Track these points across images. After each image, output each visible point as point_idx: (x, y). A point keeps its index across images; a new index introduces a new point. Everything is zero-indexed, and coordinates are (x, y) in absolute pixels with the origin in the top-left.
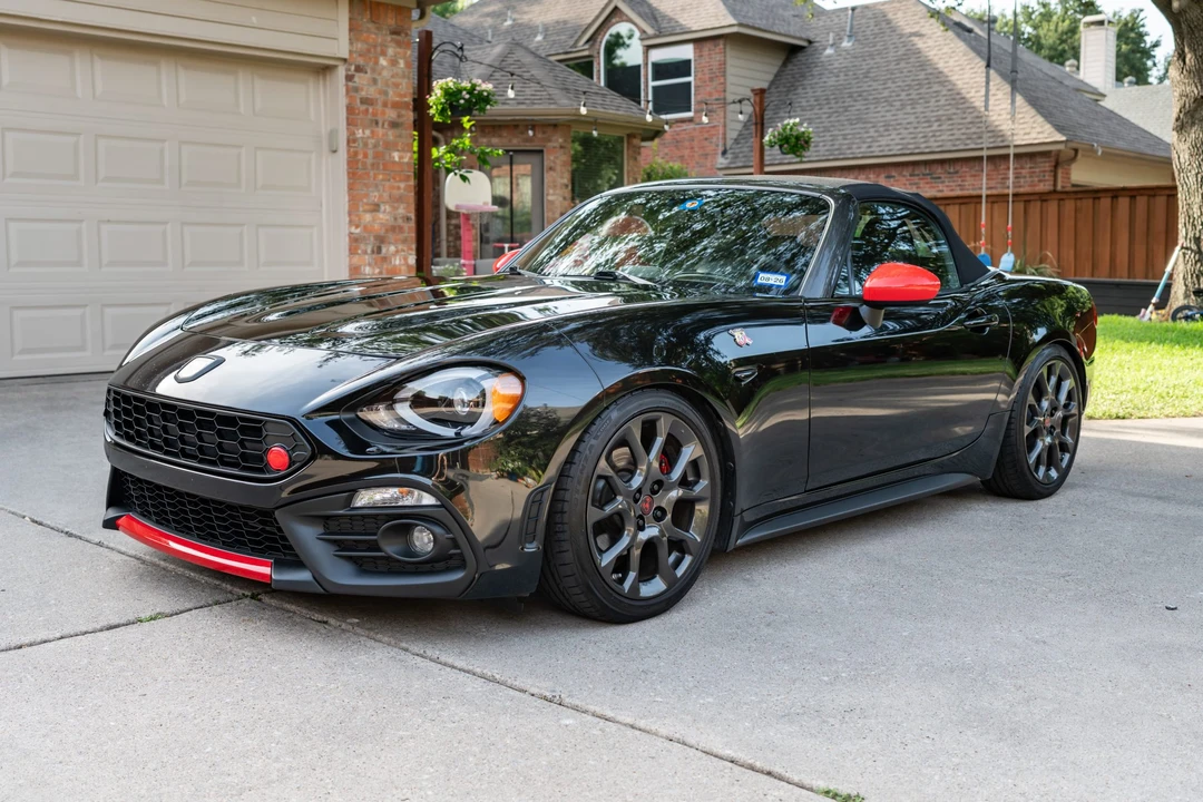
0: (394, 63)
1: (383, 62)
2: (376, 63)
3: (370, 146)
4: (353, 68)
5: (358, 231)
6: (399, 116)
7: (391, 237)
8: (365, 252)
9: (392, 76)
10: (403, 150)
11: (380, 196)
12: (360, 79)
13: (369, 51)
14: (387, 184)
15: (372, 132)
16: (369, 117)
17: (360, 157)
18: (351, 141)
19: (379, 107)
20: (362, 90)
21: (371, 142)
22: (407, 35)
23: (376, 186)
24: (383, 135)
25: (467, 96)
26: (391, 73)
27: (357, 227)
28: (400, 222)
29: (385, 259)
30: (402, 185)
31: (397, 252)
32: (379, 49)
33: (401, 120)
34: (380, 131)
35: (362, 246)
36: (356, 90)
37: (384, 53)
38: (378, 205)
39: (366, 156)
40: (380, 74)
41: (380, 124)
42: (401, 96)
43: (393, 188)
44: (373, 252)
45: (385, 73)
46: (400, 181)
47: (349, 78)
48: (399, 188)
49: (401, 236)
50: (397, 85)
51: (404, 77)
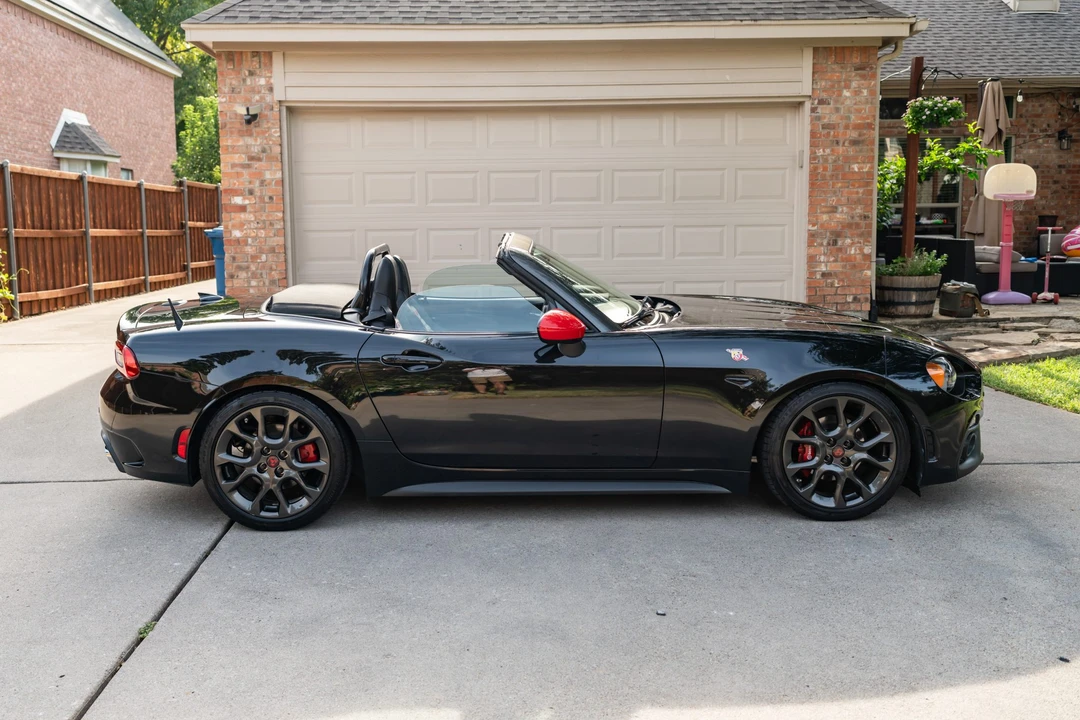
0: (857, 92)
1: (846, 93)
2: (840, 95)
3: (830, 161)
4: (816, 102)
5: (815, 228)
6: (860, 135)
7: (848, 232)
8: (822, 245)
9: (855, 104)
10: (864, 163)
11: (839, 200)
12: (821, 110)
13: (833, 86)
14: (846, 190)
15: (832, 150)
16: (831, 138)
17: (820, 170)
18: (813, 157)
19: (841, 130)
20: (825, 118)
21: (831, 159)
22: (872, 68)
23: (835, 192)
24: (843, 152)
25: (928, 113)
26: (854, 102)
27: (814, 225)
28: (857, 219)
29: (840, 250)
30: (861, 190)
31: (853, 243)
32: (843, 83)
33: (863, 138)
34: (840, 149)
35: (819, 241)
36: (819, 118)
37: (847, 87)
38: (836, 208)
39: (825, 169)
40: (843, 103)
41: (841, 144)
42: (863, 118)
43: (852, 193)
44: (829, 244)
45: (848, 102)
46: (859, 187)
47: (813, 110)
48: (857, 193)
49: (858, 231)
50: (859, 111)
51: (867, 103)
